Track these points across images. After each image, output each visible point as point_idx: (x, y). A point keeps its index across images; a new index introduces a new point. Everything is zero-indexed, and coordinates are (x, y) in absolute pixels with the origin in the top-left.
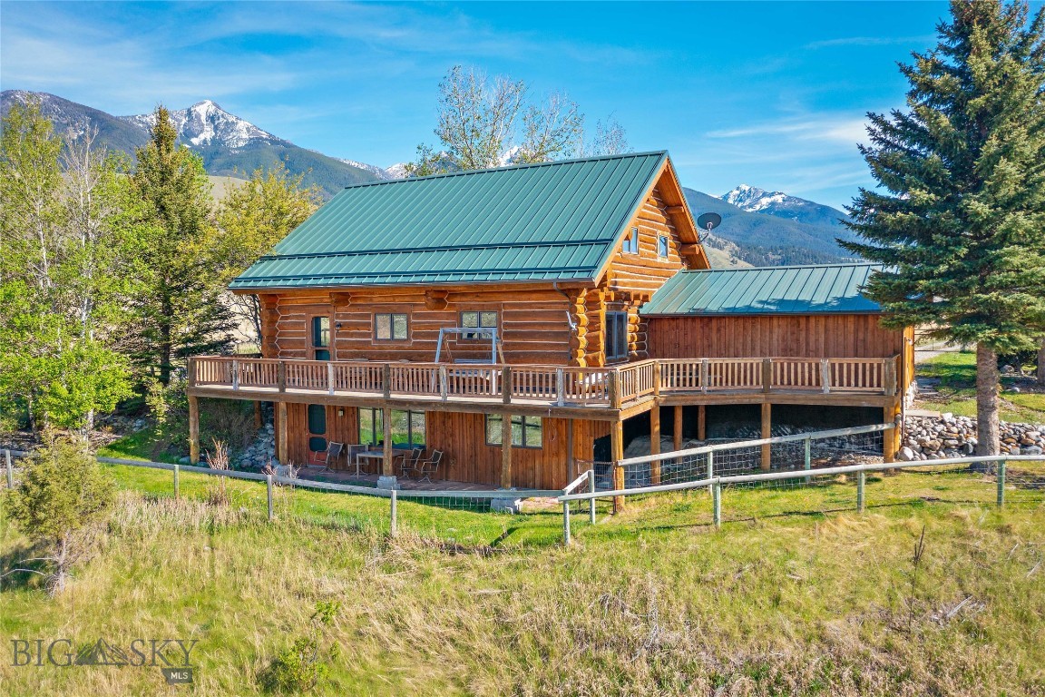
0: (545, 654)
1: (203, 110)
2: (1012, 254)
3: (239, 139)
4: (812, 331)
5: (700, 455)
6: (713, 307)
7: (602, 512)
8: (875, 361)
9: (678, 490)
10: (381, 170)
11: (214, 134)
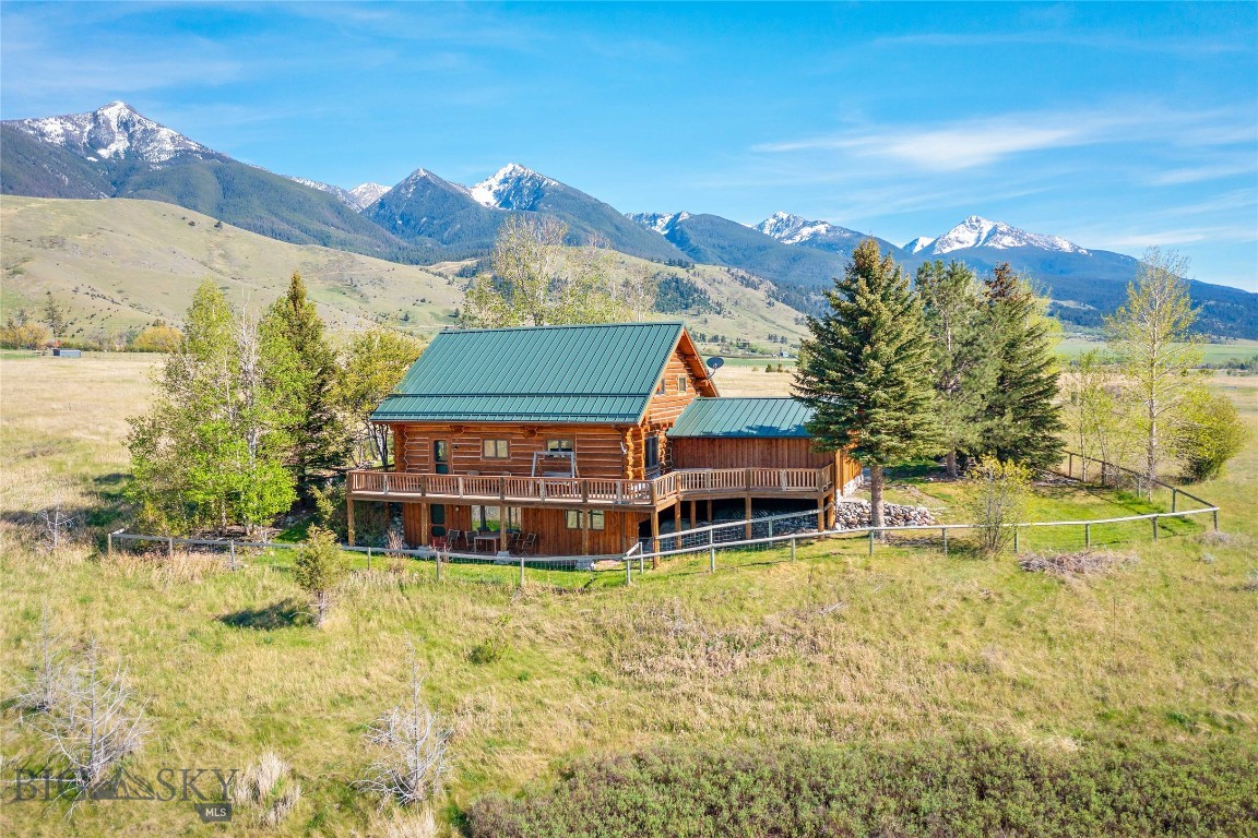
0: (622, 637)
1: (114, 113)
2: (876, 413)
3: (161, 151)
4: (780, 449)
5: (705, 532)
6: (717, 431)
7: (646, 568)
8: (813, 471)
9: (692, 552)
10: (344, 192)
11: (128, 144)
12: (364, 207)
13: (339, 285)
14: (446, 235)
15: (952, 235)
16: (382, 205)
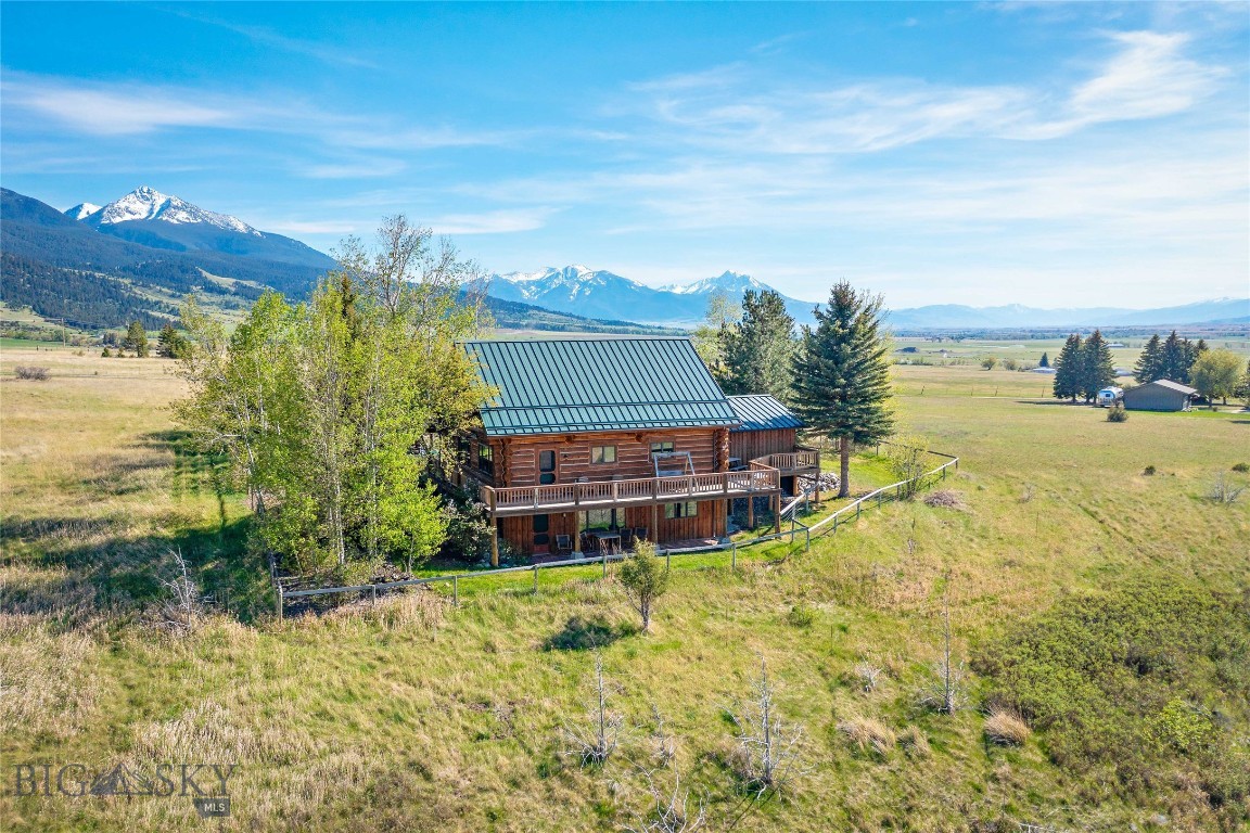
15: (123, 205)
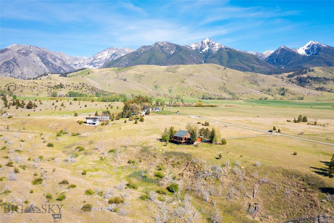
1: (205, 41)
3: (216, 49)
10: (261, 54)
11: (209, 48)
12: (266, 57)
13: (253, 82)
14: (288, 64)
16: (270, 57)
